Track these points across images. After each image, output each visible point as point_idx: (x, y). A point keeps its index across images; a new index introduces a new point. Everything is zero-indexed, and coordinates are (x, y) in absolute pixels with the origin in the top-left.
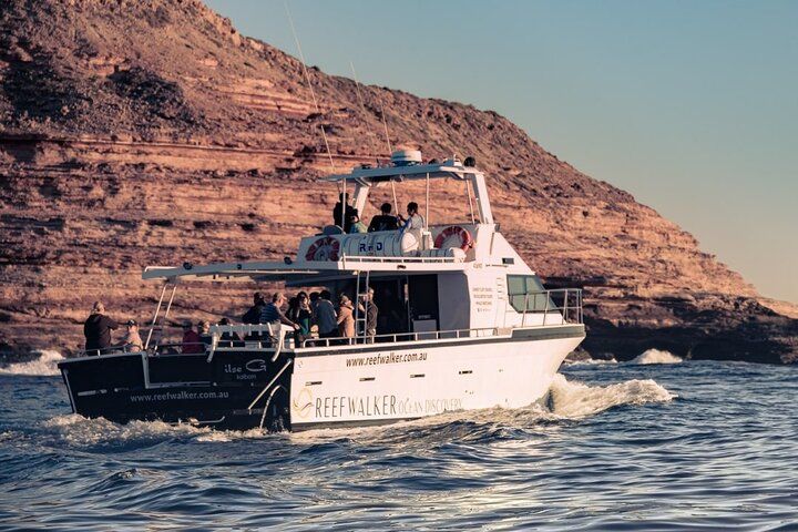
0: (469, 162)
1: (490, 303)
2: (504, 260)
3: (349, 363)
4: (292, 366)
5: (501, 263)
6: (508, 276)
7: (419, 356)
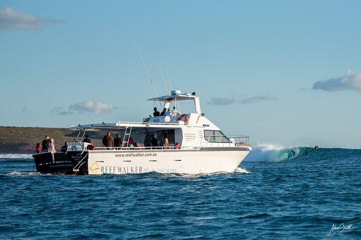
0: (194, 94)
1: (194, 139)
2: (204, 125)
3: (116, 156)
4: (88, 156)
5: (202, 126)
6: (204, 130)
7: (152, 155)
